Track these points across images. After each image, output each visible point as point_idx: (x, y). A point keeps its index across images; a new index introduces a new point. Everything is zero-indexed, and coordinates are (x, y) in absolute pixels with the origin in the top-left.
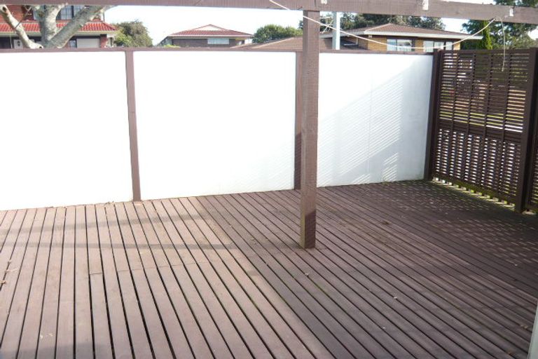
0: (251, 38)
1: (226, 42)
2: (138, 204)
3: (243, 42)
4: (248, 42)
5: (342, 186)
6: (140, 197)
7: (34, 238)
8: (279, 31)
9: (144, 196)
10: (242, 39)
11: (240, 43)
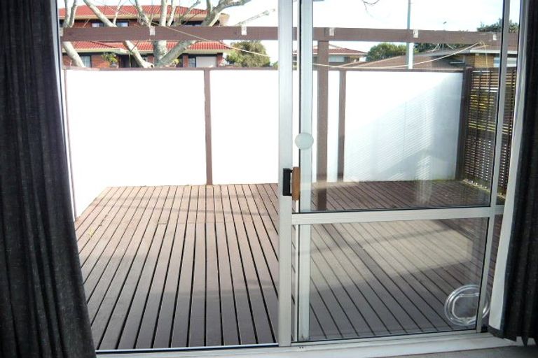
0: (364, 56)
1: (341, 60)
2: (209, 187)
3: (358, 60)
4: (363, 59)
5: (379, 182)
6: (211, 182)
7: (127, 203)
8: (392, 49)
9: (215, 182)
10: (357, 57)
11: (355, 61)
